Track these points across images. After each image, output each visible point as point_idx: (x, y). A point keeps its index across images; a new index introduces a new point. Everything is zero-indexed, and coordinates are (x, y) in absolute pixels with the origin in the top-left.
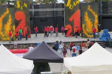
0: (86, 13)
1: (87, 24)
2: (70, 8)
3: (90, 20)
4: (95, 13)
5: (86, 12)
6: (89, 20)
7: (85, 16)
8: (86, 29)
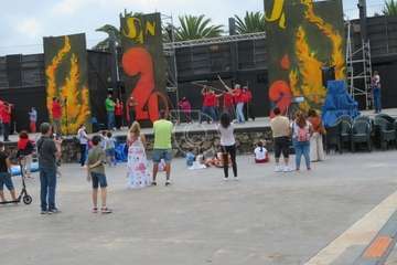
0: (301, 33)
1: (306, 71)
2: (282, 24)
3: (315, 56)
4: (333, 30)
5: (300, 28)
6: (313, 54)
7: (298, 43)
8: (302, 87)
